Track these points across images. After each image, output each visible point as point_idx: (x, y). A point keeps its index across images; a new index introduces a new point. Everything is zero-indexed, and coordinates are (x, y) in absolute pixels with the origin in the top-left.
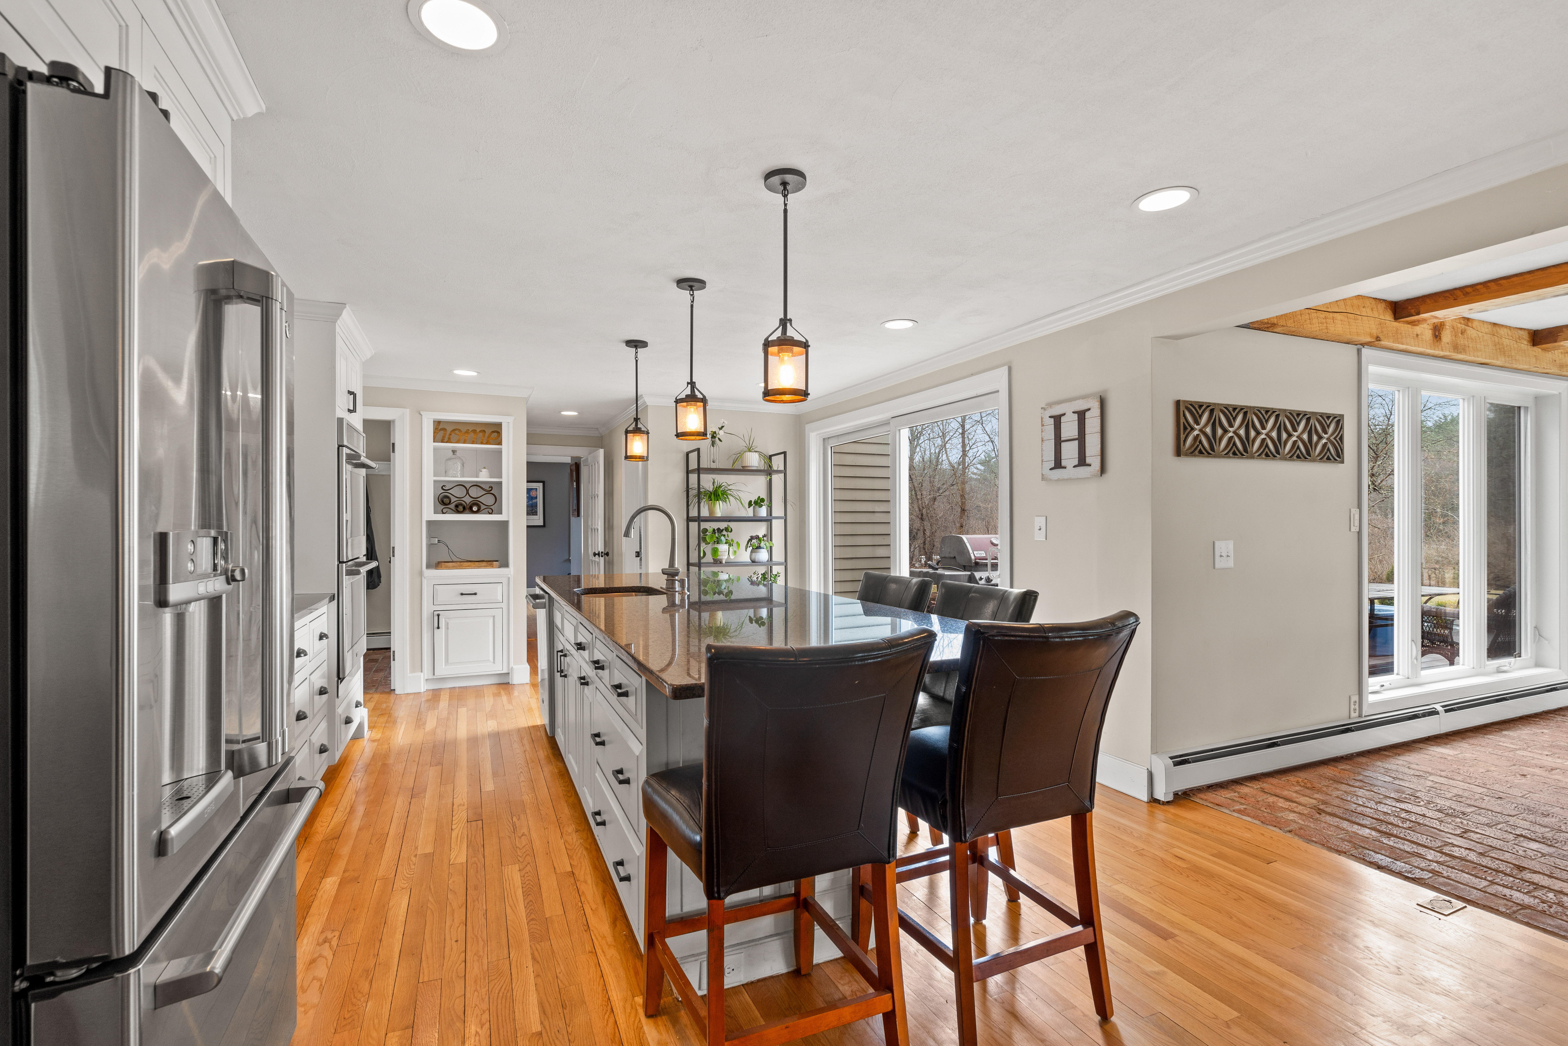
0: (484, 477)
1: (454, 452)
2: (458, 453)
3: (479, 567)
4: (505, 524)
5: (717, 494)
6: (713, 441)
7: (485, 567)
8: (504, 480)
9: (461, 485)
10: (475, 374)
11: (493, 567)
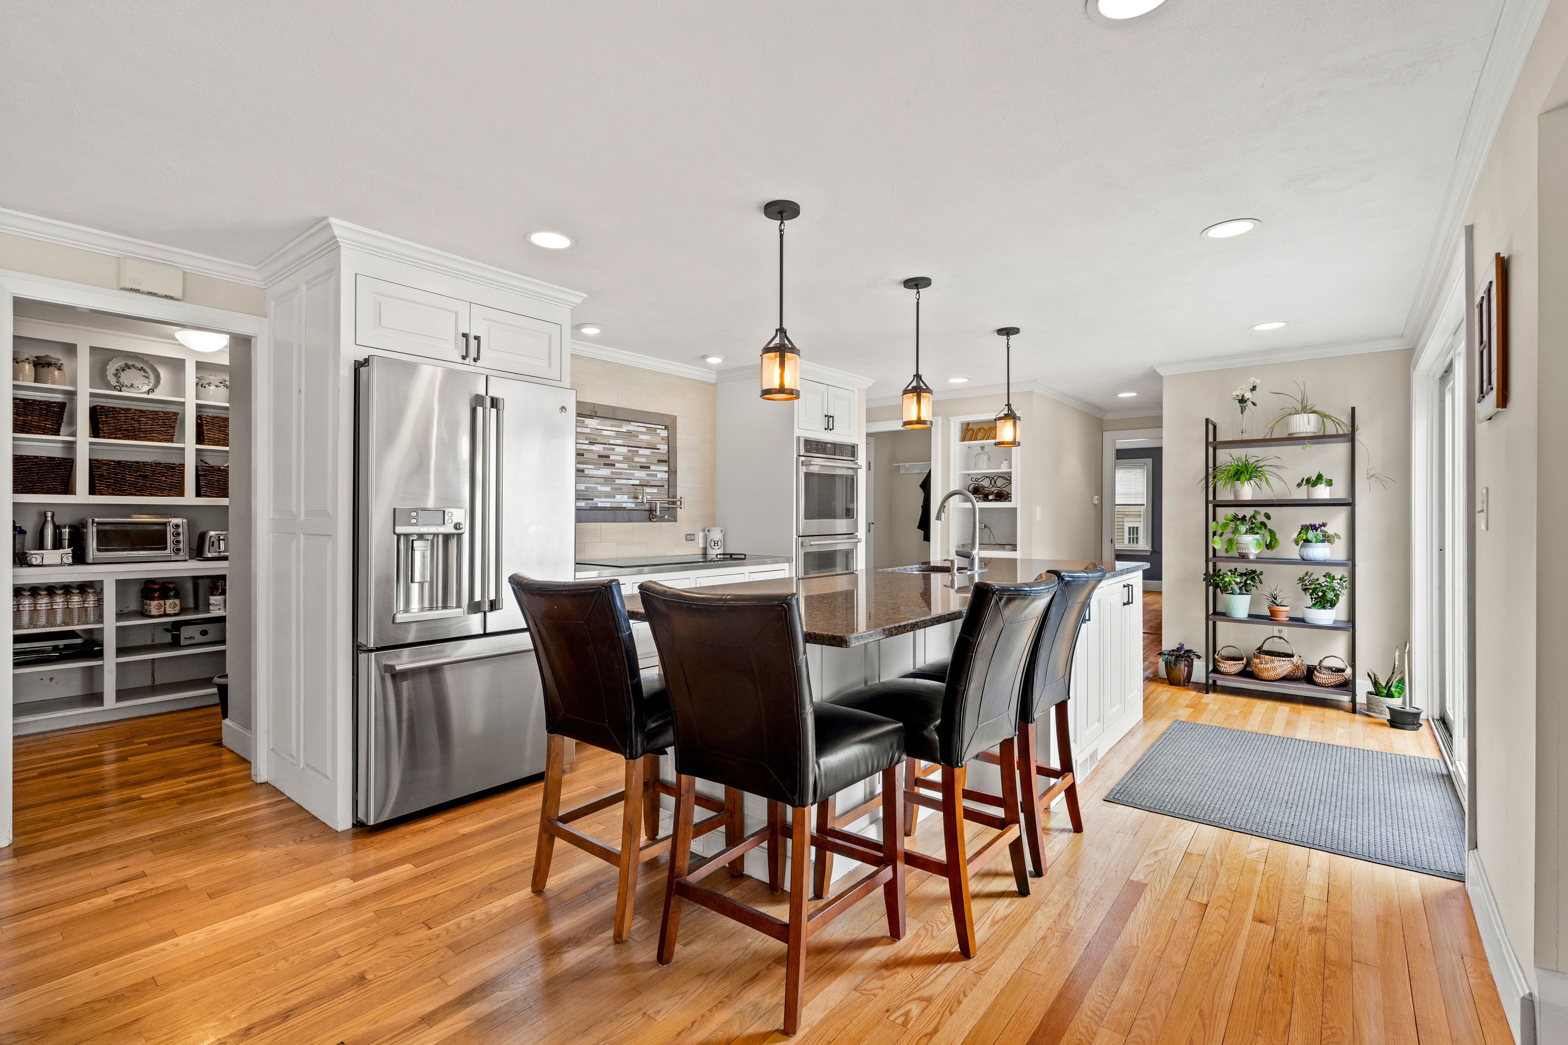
0: (1004, 469)
1: (982, 448)
2: (986, 449)
3: (994, 550)
4: (1014, 510)
5: (1240, 473)
6: (1242, 407)
7: (999, 549)
8: (1013, 471)
9: (986, 477)
10: (967, 380)
11: (1005, 550)
